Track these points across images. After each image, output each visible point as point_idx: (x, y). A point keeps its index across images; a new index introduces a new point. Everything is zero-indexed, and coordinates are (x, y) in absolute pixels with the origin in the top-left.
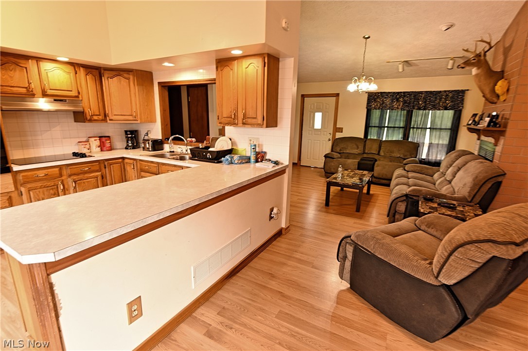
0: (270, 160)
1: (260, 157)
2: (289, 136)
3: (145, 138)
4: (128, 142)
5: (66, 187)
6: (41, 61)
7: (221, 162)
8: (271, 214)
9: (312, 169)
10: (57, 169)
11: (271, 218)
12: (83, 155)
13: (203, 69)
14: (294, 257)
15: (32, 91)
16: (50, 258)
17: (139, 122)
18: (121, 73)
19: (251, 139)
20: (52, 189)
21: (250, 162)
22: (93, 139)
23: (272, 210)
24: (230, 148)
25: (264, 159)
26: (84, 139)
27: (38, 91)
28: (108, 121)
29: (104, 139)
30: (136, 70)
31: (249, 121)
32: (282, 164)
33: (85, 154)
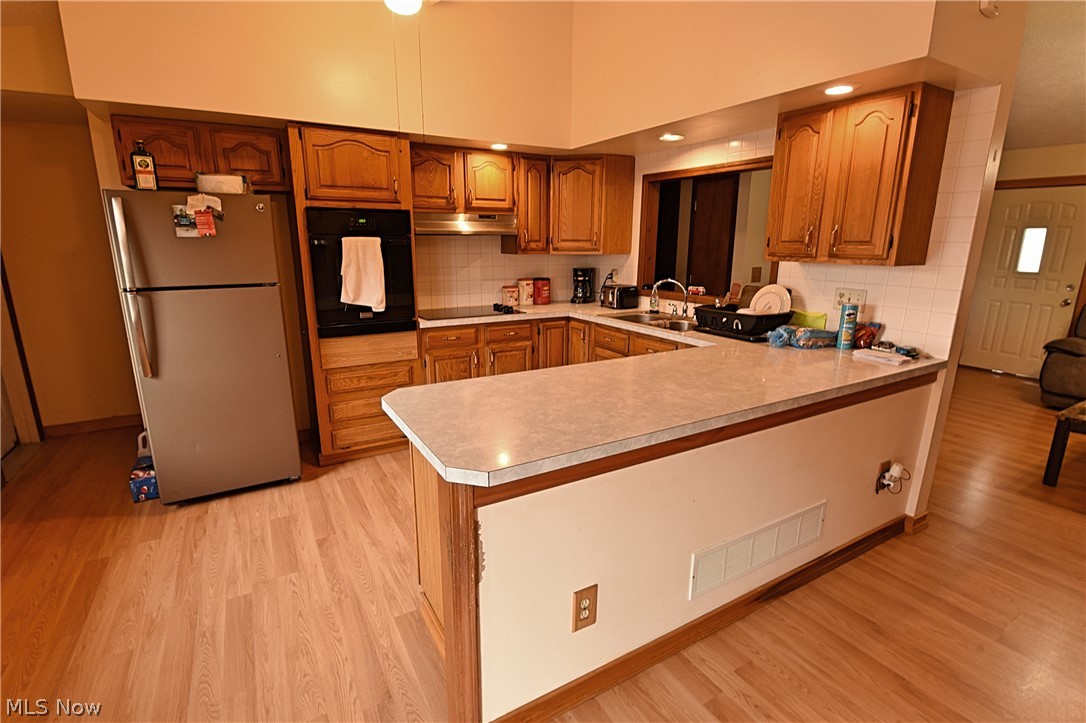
0: (891, 345)
1: (866, 335)
2: (961, 289)
3: (607, 284)
4: (576, 290)
5: (481, 360)
6: (470, 154)
7: (765, 340)
8: (882, 476)
9: (998, 377)
10: (473, 330)
11: (880, 486)
12: (509, 310)
13: (742, 140)
14: (939, 599)
15: (453, 203)
16: (481, 480)
17: (601, 252)
18: (582, 163)
19: (842, 291)
20: (463, 362)
21: (835, 346)
22: (524, 283)
23: (886, 468)
24: (787, 310)
25: (876, 341)
26: (512, 283)
27: (461, 202)
28: (552, 252)
29: (540, 283)
30: (607, 155)
31: (850, 249)
32: (928, 357)
33: (511, 307)
